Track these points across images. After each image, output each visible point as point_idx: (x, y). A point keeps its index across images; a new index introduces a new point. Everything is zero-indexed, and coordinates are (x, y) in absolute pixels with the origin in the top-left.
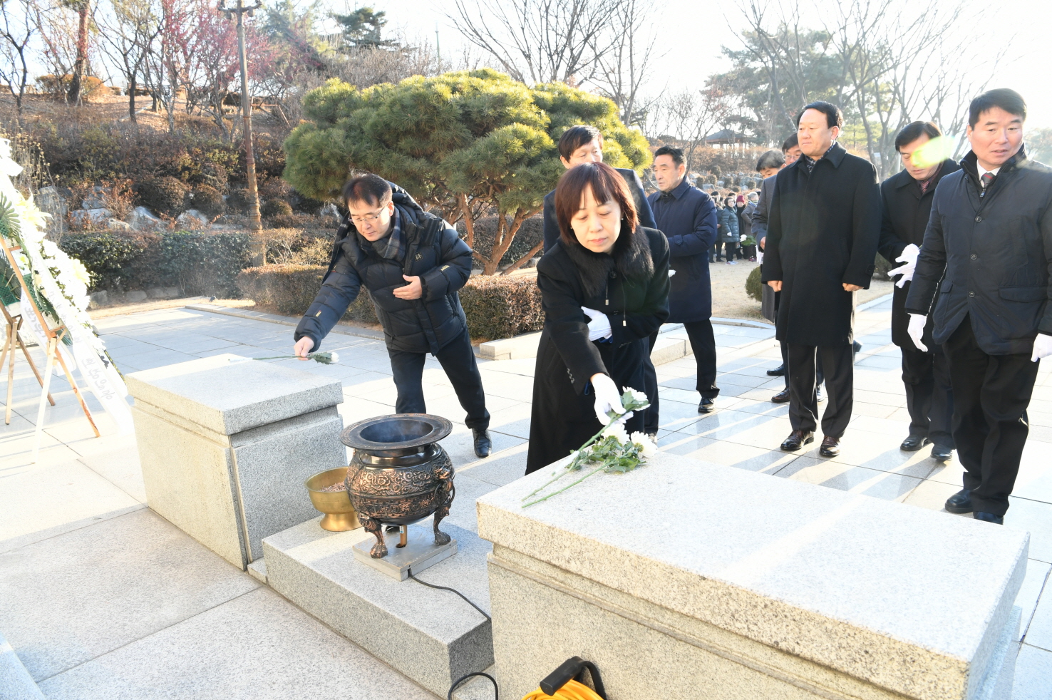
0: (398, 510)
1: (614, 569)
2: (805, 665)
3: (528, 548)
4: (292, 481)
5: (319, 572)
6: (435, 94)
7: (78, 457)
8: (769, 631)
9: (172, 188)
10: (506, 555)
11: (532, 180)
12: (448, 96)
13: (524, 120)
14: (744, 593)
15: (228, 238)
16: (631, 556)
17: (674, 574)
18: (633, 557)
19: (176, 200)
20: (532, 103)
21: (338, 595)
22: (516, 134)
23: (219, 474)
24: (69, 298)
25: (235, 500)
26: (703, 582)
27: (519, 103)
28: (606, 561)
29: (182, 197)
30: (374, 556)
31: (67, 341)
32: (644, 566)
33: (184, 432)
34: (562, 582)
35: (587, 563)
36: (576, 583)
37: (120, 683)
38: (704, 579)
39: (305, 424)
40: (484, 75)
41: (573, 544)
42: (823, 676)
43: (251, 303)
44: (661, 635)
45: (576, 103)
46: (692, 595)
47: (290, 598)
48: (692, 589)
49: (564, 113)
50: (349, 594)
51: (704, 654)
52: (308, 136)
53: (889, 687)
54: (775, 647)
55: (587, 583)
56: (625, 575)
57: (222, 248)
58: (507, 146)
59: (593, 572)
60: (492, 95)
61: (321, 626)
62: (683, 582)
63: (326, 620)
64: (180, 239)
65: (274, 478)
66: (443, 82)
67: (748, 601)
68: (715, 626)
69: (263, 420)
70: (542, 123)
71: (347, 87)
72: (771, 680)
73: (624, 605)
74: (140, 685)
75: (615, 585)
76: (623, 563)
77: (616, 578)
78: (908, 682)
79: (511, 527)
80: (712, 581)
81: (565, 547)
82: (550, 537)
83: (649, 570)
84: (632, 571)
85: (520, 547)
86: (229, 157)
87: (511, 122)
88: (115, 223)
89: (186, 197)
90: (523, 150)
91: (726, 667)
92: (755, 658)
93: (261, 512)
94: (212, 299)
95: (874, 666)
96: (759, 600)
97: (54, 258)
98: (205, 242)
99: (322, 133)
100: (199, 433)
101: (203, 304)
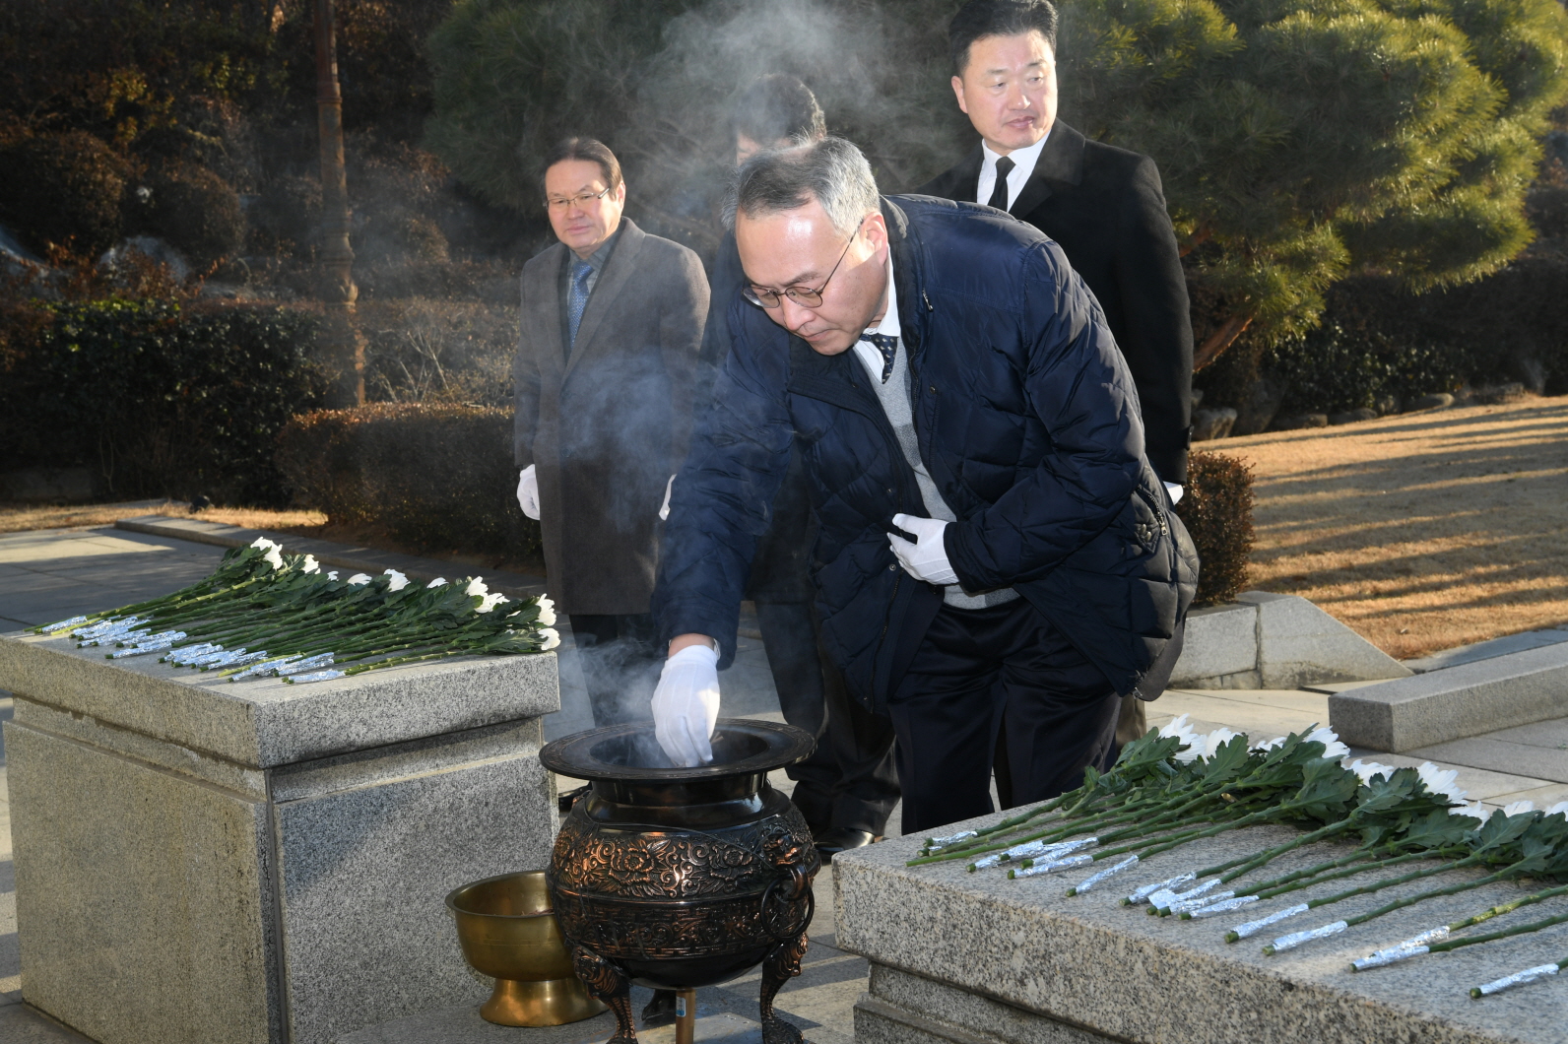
1: (1112, 988)
3: (938, 960)
4: (417, 905)
9: (87, 166)
10: (897, 989)
14: (1370, 1012)
15: (252, 324)
16: (1149, 950)
17: (1233, 984)
18: (1151, 953)
19: (98, 203)
23: (234, 872)
25: (268, 942)
26: (1288, 998)
28: (1097, 970)
29: (117, 195)
32: (1172, 972)
33: (147, 775)
35: (1059, 979)
38: (1289, 986)
39: (459, 758)
41: (1030, 938)
43: (315, 518)
46: (1268, 1031)
48: (1268, 1015)
56: (1136, 1000)
57: (232, 353)
59: (1072, 999)
62: (1251, 1000)
64: (107, 321)
65: (370, 891)
67: (1379, 1031)
69: (353, 737)
76: (1132, 970)
77: (1118, 1009)
79: (904, 912)
80: (1307, 989)
81: (1015, 946)
82: (985, 926)
83: (1182, 980)
84: (1150, 986)
85: (921, 961)
86: (260, 79)
89: (130, 200)
90: (1139, 60)
93: (332, 979)
94: (198, 505)
96: (1399, 1025)
98: (184, 336)
100: (189, 772)
101: (176, 518)
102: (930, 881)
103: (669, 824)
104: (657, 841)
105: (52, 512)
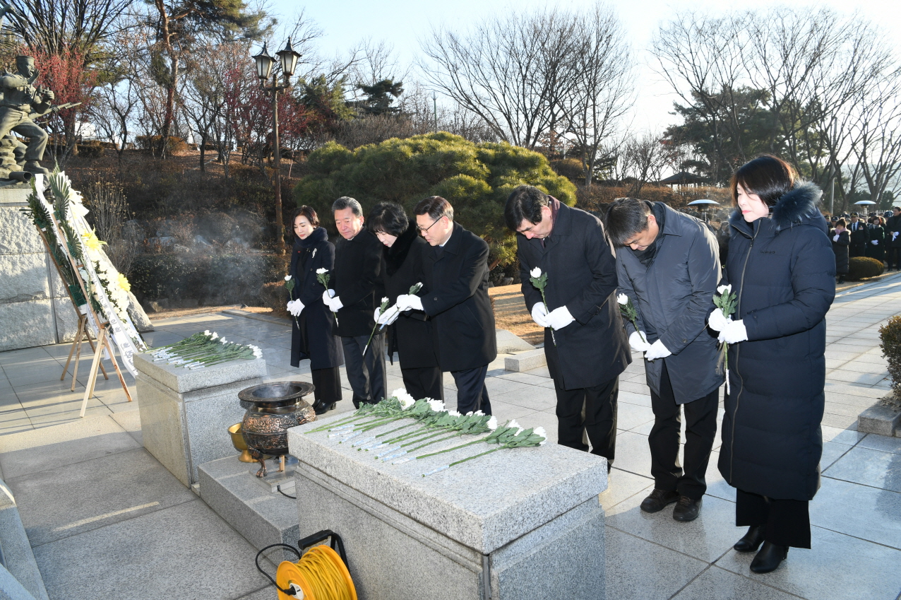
0: (271, 444)
1: (344, 471)
2: (426, 528)
3: (311, 460)
5: (223, 486)
6: (399, 152)
7: (110, 413)
8: (407, 506)
9: (223, 221)
11: (473, 217)
12: (410, 155)
13: (469, 171)
14: (395, 482)
16: (351, 462)
17: (368, 472)
19: (225, 230)
20: (475, 159)
21: (233, 501)
22: (461, 182)
23: (177, 420)
24: (114, 301)
25: (185, 439)
26: (379, 477)
27: (466, 158)
28: (340, 466)
29: (230, 228)
30: (259, 477)
31: (111, 331)
32: (356, 468)
33: (160, 392)
34: (327, 482)
35: (333, 467)
36: (333, 483)
37: (87, 549)
38: (379, 474)
40: (441, 138)
41: (327, 456)
42: (434, 535)
43: (270, 310)
44: (365, 513)
45: (514, 157)
46: (375, 485)
47: (211, 505)
48: (375, 481)
49: (504, 165)
50: (237, 500)
51: (383, 524)
52: (307, 185)
53: (454, 538)
54: (409, 516)
55: (338, 482)
56: (349, 474)
58: (452, 191)
59: (336, 472)
60: (443, 153)
61: (224, 524)
62: (371, 477)
63: (228, 520)
64: (225, 259)
65: (213, 425)
66: (406, 144)
67: (397, 487)
68: (386, 505)
69: (206, 384)
70: (484, 174)
71: (340, 147)
72: (410, 539)
73: (353, 495)
74: (98, 551)
75: (345, 481)
76: (348, 466)
77: (346, 476)
78: (461, 534)
79: (302, 446)
80: (382, 475)
81: (324, 458)
82: (318, 452)
83: (358, 470)
84: (351, 471)
85: (306, 460)
87: (458, 172)
88: (178, 247)
89: (234, 229)
90: (466, 195)
91: (392, 532)
92: (406, 526)
93: (202, 448)
94: (243, 306)
95: (448, 525)
96: (401, 486)
97: (105, 273)
98: (243, 263)
99: (318, 182)
100: (168, 392)
101: (236, 309)
102: (307, 438)
103: (273, 413)
104: (267, 418)
105: (209, 308)
